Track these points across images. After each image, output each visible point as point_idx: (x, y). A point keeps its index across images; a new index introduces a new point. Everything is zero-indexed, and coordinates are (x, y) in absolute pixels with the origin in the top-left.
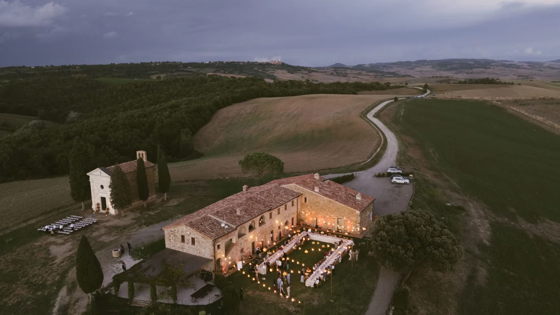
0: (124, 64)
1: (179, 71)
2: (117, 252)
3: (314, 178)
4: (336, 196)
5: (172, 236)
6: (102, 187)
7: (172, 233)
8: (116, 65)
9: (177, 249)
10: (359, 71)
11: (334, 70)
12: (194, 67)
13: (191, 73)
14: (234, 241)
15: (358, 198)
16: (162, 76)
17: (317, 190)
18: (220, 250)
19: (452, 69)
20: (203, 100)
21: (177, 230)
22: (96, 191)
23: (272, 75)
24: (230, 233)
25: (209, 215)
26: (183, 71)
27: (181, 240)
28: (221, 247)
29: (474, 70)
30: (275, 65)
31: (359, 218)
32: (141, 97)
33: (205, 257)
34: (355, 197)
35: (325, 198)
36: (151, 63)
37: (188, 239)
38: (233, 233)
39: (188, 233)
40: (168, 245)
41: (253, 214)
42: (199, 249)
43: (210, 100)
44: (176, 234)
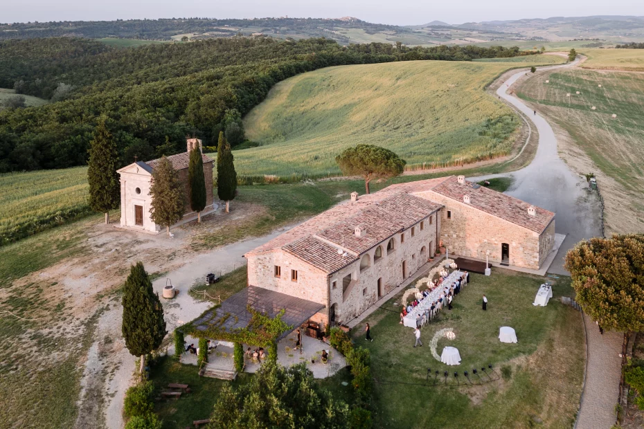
0: (135, 20)
1: (212, 30)
2: (171, 289)
3: (457, 183)
4: (498, 209)
5: (260, 267)
6: (138, 191)
7: (260, 261)
8: (125, 22)
9: (266, 288)
10: (468, 32)
11: (432, 30)
12: (234, 26)
13: (228, 33)
14: (355, 277)
15: (531, 212)
16: (189, 36)
17: (467, 199)
18: (336, 290)
19: (602, 29)
20: (254, 70)
21: (268, 258)
22: (128, 197)
23: (344, 36)
24: (350, 264)
25: (315, 236)
26: (217, 30)
27: (274, 272)
28: (337, 285)
29: (634, 31)
30: (347, 23)
31: (538, 244)
32: (160, 64)
33: (313, 300)
34: (526, 211)
35: (482, 213)
36: (174, 19)
37: (286, 272)
38: (353, 264)
39: (287, 263)
40: (253, 281)
41: (379, 236)
42: (304, 289)
43: (265, 69)
44: (267, 264)
